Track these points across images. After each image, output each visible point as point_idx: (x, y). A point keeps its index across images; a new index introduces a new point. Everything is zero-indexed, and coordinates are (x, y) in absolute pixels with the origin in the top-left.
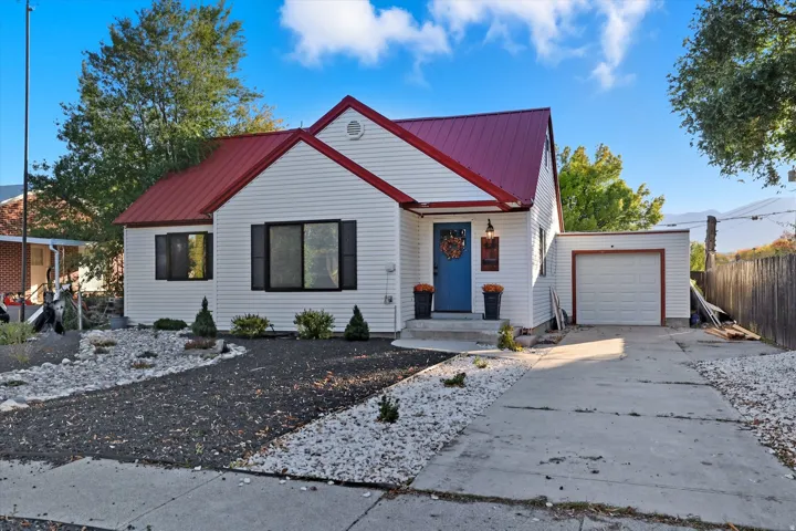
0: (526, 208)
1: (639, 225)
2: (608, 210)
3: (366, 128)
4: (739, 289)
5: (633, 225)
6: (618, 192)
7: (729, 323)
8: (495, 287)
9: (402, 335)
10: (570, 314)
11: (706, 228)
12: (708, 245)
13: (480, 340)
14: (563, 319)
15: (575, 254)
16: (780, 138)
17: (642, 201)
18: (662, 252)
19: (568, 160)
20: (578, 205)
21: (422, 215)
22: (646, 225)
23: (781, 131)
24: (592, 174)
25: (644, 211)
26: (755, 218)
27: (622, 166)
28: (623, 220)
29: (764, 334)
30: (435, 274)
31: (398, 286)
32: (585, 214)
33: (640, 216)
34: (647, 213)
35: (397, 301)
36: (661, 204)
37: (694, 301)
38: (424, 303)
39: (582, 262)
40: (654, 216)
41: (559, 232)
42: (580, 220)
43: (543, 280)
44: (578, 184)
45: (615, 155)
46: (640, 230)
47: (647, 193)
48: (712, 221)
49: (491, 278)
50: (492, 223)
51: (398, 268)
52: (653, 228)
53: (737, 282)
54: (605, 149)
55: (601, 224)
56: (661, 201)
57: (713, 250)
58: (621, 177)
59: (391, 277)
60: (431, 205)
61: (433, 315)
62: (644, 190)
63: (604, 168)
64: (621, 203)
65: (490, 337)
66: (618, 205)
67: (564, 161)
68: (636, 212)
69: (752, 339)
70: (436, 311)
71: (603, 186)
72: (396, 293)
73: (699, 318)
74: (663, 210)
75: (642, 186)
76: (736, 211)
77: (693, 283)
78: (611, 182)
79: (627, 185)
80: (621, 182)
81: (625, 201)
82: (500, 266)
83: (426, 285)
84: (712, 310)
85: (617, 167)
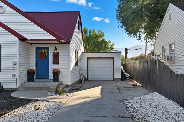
0: (69, 42)
1: (109, 50)
2: (101, 46)
3: (6, 9)
4: (135, 69)
5: (107, 50)
6: (104, 41)
7: (132, 79)
8: (57, 70)
9: (20, 89)
10: (86, 77)
11: (125, 51)
12: (125, 56)
13: (49, 90)
14: (83, 79)
15: (88, 58)
16: (143, 27)
17: (109, 44)
18: (113, 58)
19: (91, 32)
20: (93, 44)
21: (31, 44)
22: (110, 50)
23: (143, 26)
24: (97, 37)
25: (110, 47)
26: (136, 49)
27: (104, 35)
28: (104, 49)
29: (142, 84)
30: (36, 65)
31: (18, 70)
32: (95, 47)
33: (109, 48)
34: (111, 47)
35: (17, 76)
36: (114, 45)
37: (122, 73)
38: (31, 76)
39: (90, 61)
40: (112, 48)
41: (84, 51)
42: (94, 49)
43: (76, 67)
44: (93, 39)
45: (103, 32)
46: (109, 52)
47: (110, 42)
48: (126, 50)
49: (56, 67)
50: (57, 47)
51: (18, 63)
52: (112, 51)
53: (134, 67)
54: (100, 30)
55: (99, 50)
56: (114, 44)
57: (127, 57)
58: (104, 38)
59: (15, 67)
60: (32, 40)
61: (35, 80)
62: (110, 41)
63: (100, 35)
64: (104, 44)
65: (52, 89)
66: (103, 45)
67: (90, 33)
68: (108, 47)
69: (139, 86)
70: (37, 78)
71: (100, 40)
72: (17, 73)
73: (124, 78)
74: (114, 47)
75: (109, 40)
76: (132, 47)
77: (122, 67)
78: (102, 39)
79: (106, 40)
80: (104, 39)
81: (105, 44)
82: (59, 63)
83: (31, 70)
84: (127, 75)
85: (103, 35)
